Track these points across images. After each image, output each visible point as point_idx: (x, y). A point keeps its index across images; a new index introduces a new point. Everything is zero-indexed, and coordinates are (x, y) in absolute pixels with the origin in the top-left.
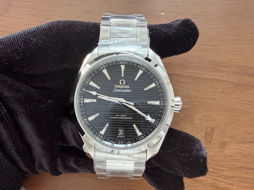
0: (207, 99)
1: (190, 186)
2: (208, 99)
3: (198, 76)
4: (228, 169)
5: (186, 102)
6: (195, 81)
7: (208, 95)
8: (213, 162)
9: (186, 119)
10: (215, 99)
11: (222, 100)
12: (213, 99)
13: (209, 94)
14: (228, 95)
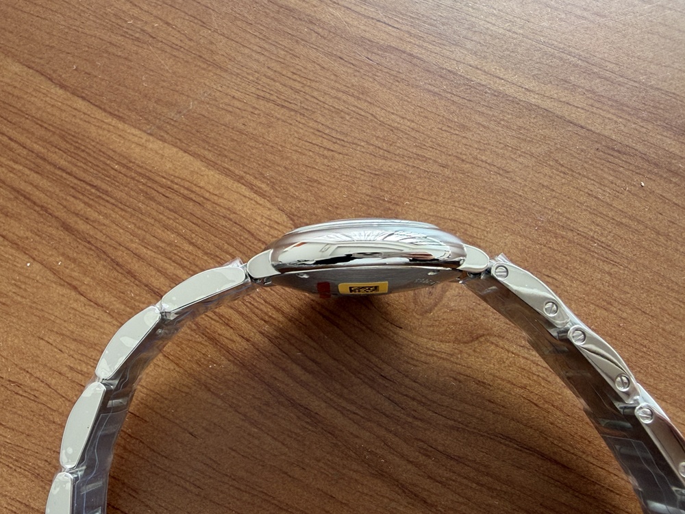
0: (480, 163)
1: (290, 433)
2: (484, 165)
3: (482, 78)
4: (451, 423)
5: (398, 151)
6: (462, 94)
7: (488, 153)
8: (407, 381)
9: (372, 207)
10: (508, 172)
11: (532, 182)
12: (501, 172)
13: (494, 148)
14: (562, 174)
